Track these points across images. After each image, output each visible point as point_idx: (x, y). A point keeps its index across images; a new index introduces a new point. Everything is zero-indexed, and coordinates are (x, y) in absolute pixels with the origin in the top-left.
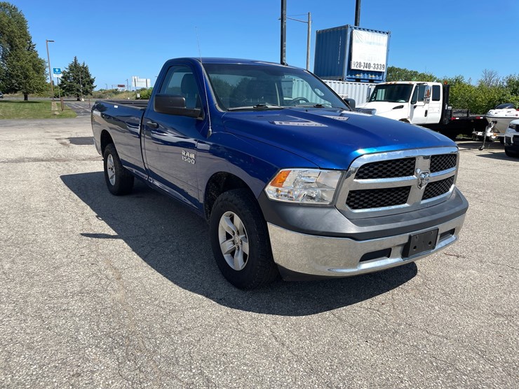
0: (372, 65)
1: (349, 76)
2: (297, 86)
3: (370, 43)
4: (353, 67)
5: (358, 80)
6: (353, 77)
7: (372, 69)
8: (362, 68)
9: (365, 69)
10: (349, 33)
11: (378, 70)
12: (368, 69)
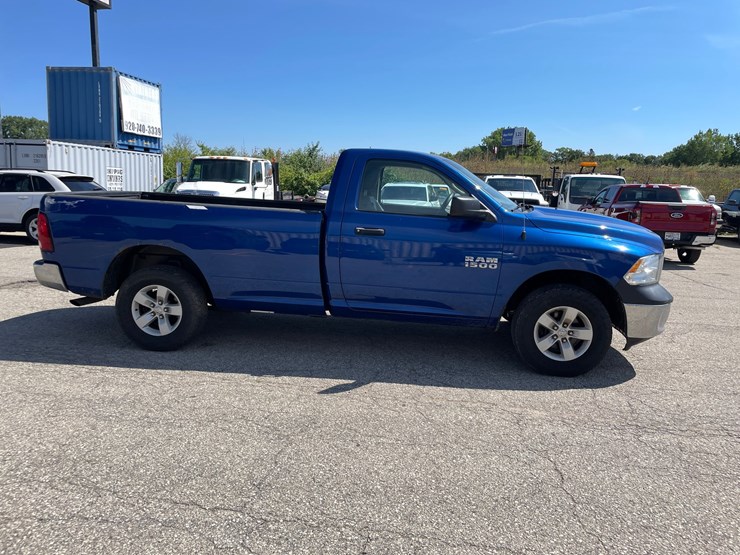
0: (146, 128)
1: (121, 142)
2: (53, 154)
3: (141, 97)
4: (126, 129)
5: (131, 148)
6: (126, 143)
7: (146, 134)
8: (135, 132)
9: (139, 133)
10: (114, 80)
11: (154, 136)
12: (142, 133)
